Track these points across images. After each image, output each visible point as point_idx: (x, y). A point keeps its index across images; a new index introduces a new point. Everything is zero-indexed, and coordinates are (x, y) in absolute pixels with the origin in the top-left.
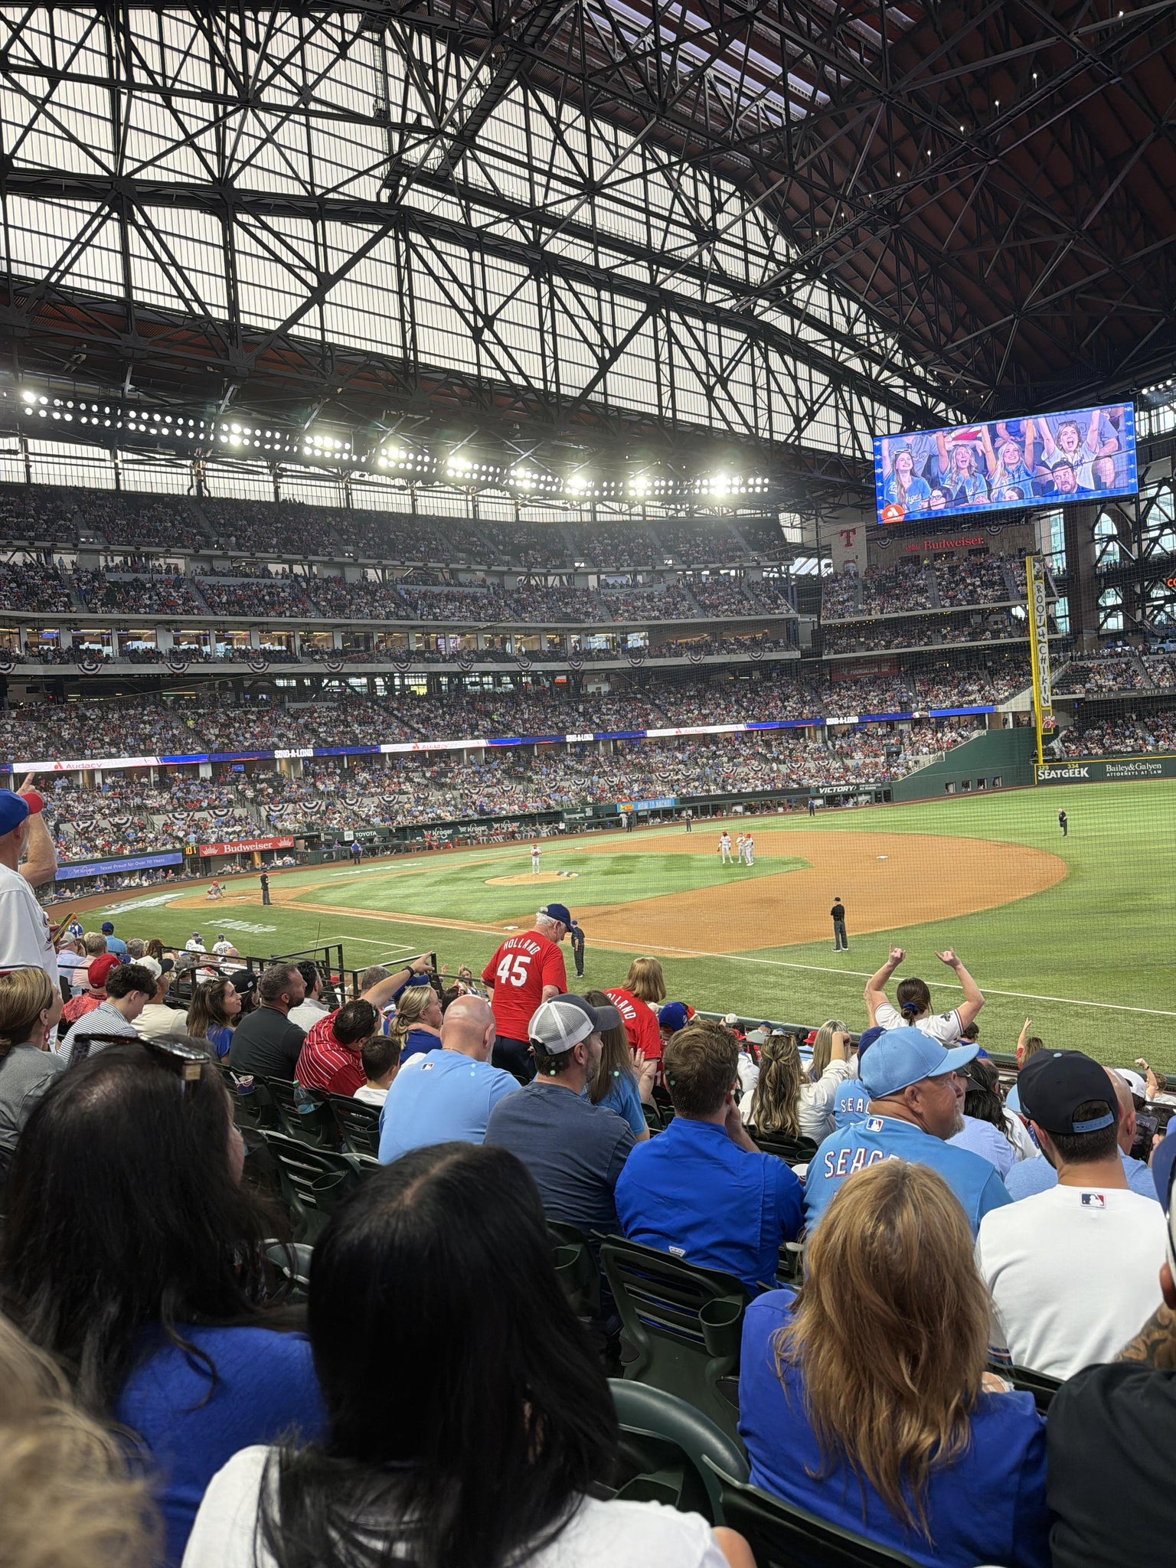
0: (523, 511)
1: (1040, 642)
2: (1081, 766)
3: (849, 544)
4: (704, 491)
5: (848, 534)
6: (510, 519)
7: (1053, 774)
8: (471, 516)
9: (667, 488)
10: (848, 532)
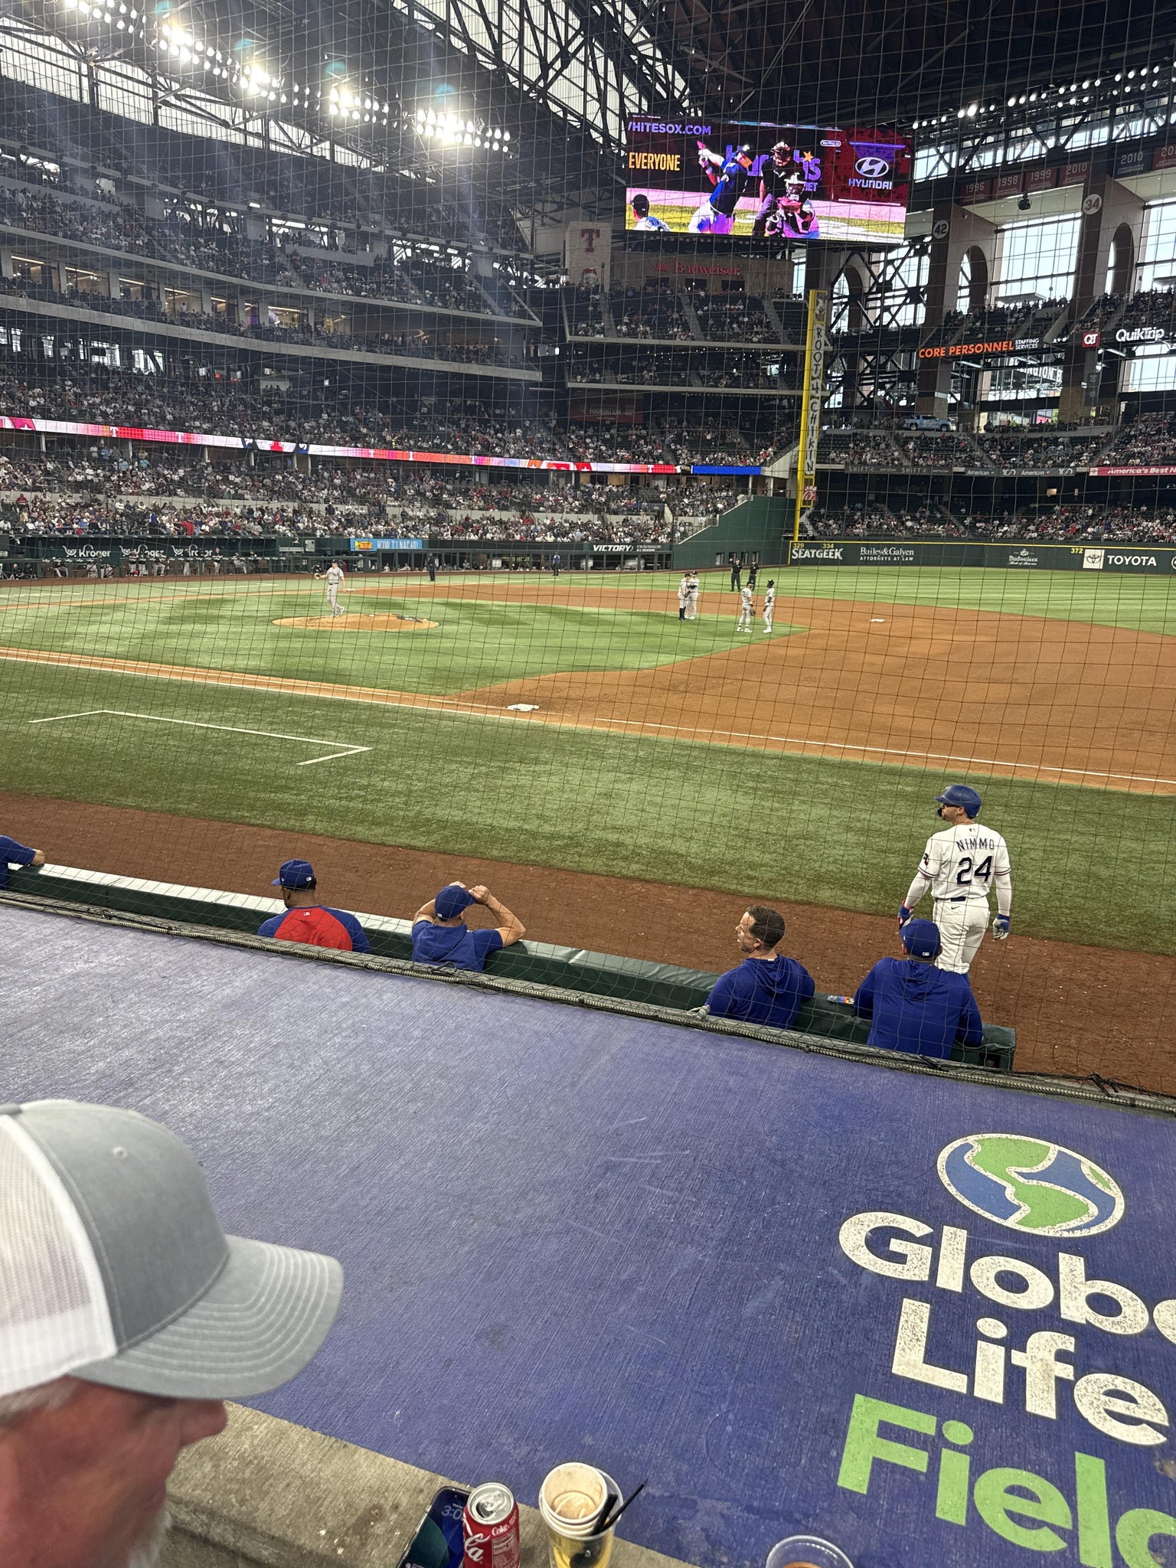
0: (164, 111)
1: (812, 397)
2: (836, 546)
3: (590, 250)
4: (429, 133)
5: (590, 234)
6: (145, 119)
7: (807, 554)
8: (86, 100)
9: (380, 115)
10: (590, 232)
